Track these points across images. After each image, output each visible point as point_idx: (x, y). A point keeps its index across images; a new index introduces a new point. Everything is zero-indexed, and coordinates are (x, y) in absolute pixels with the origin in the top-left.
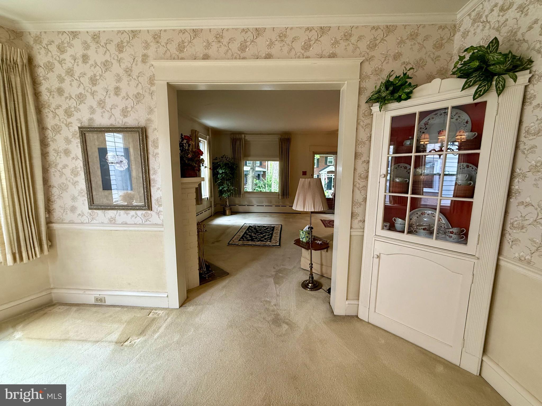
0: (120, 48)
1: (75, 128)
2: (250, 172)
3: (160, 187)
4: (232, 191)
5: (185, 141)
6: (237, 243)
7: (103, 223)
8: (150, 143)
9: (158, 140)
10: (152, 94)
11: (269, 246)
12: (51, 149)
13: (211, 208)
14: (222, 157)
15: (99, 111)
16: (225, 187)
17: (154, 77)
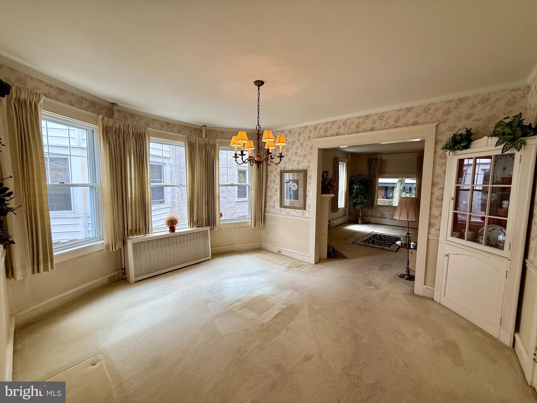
0: (299, 135)
1: (278, 171)
2: (398, 185)
3: (310, 198)
4: (365, 204)
5: (325, 174)
6: (359, 243)
7: (284, 214)
8: (308, 177)
9: (311, 176)
10: (310, 154)
11: (386, 250)
12: (268, 180)
13: (345, 216)
14: (358, 175)
15: (288, 163)
16: (358, 200)
17: (312, 146)
